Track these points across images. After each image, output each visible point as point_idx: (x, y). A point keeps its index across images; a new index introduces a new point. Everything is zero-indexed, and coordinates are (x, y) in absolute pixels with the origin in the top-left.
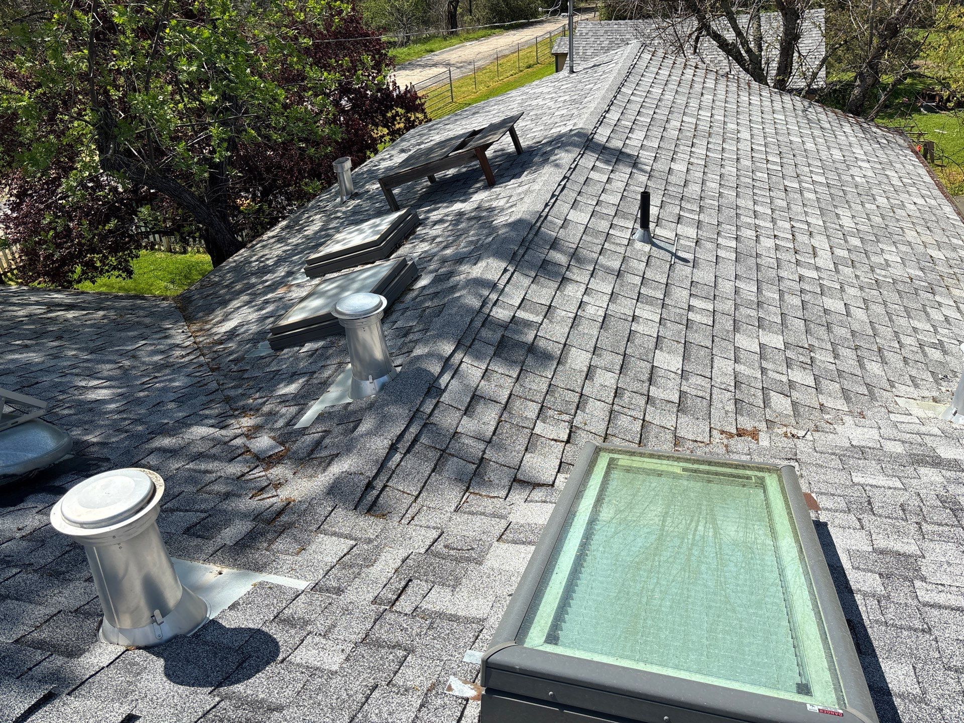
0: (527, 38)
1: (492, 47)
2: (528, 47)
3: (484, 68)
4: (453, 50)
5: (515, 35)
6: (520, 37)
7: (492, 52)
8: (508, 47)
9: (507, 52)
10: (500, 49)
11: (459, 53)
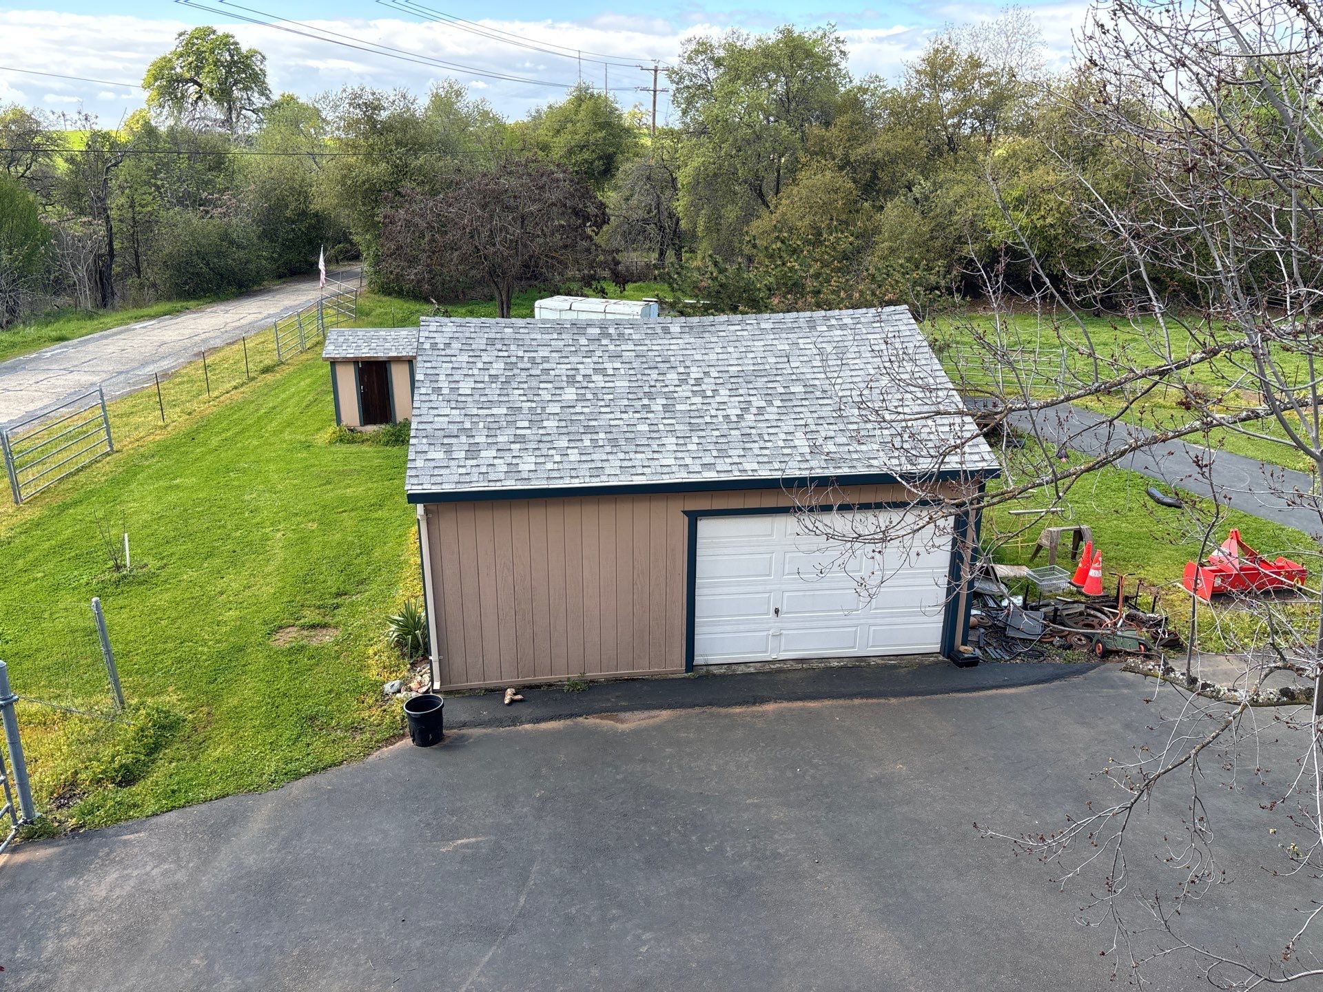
0: (251, 318)
1: (187, 332)
2: (256, 335)
3: (175, 375)
4: (106, 337)
5: (227, 312)
6: (238, 317)
7: (187, 343)
8: (217, 333)
9: (218, 343)
10: (203, 336)
11: (121, 343)
